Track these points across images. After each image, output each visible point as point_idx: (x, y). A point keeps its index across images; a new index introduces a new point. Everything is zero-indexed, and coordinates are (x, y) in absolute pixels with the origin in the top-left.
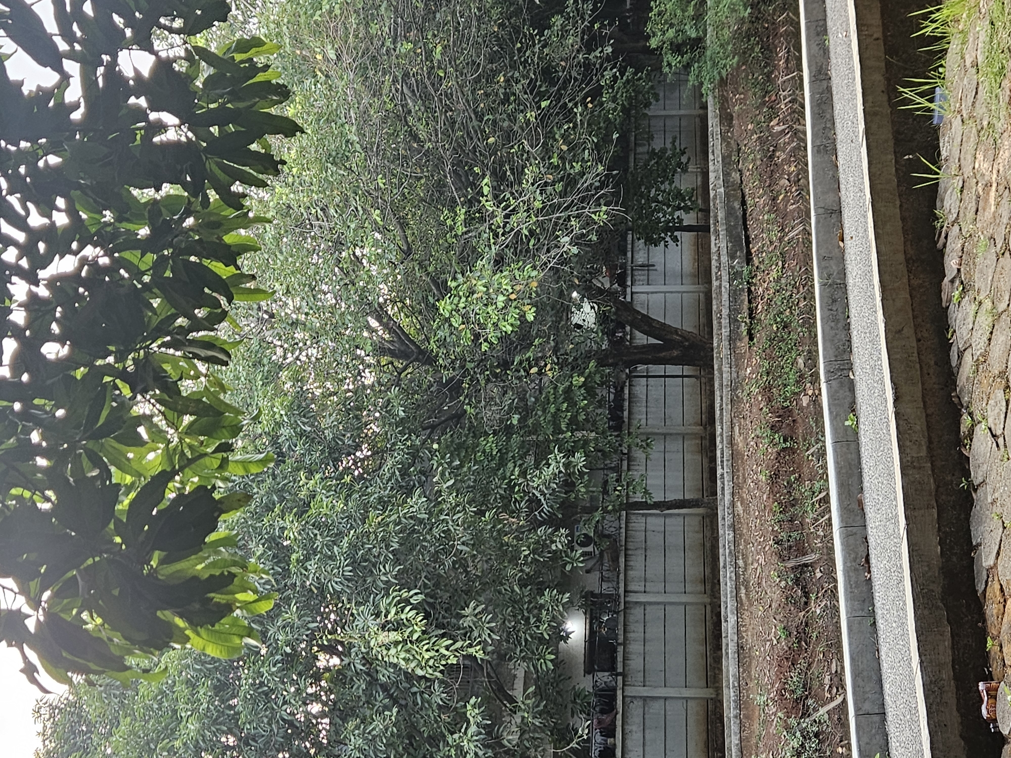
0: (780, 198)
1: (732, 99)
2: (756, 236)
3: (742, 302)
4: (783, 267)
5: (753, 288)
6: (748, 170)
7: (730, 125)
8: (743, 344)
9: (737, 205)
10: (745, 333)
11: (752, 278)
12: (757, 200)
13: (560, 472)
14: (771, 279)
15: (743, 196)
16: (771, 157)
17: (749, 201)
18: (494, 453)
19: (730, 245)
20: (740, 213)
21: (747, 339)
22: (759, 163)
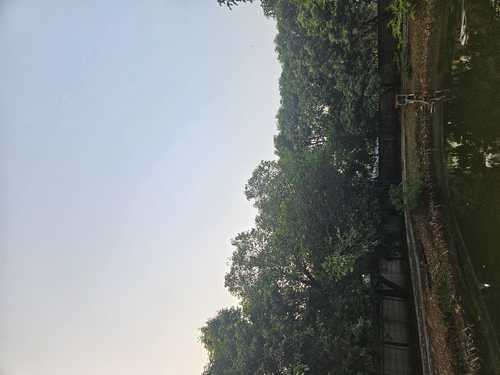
0: (436, 244)
1: (415, 217)
2: (428, 255)
3: (425, 275)
4: (440, 265)
5: (429, 272)
6: (423, 236)
7: (415, 224)
8: (427, 290)
9: (420, 246)
10: (428, 286)
11: (428, 268)
12: (427, 245)
13: (362, 326)
14: (436, 268)
15: (422, 244)
16: (431, 232)
17: (424, 245)
18: (339, 317)
19: (419, 257)
20: (421, 248)
21: (428, 288)
22: (426, 234)
